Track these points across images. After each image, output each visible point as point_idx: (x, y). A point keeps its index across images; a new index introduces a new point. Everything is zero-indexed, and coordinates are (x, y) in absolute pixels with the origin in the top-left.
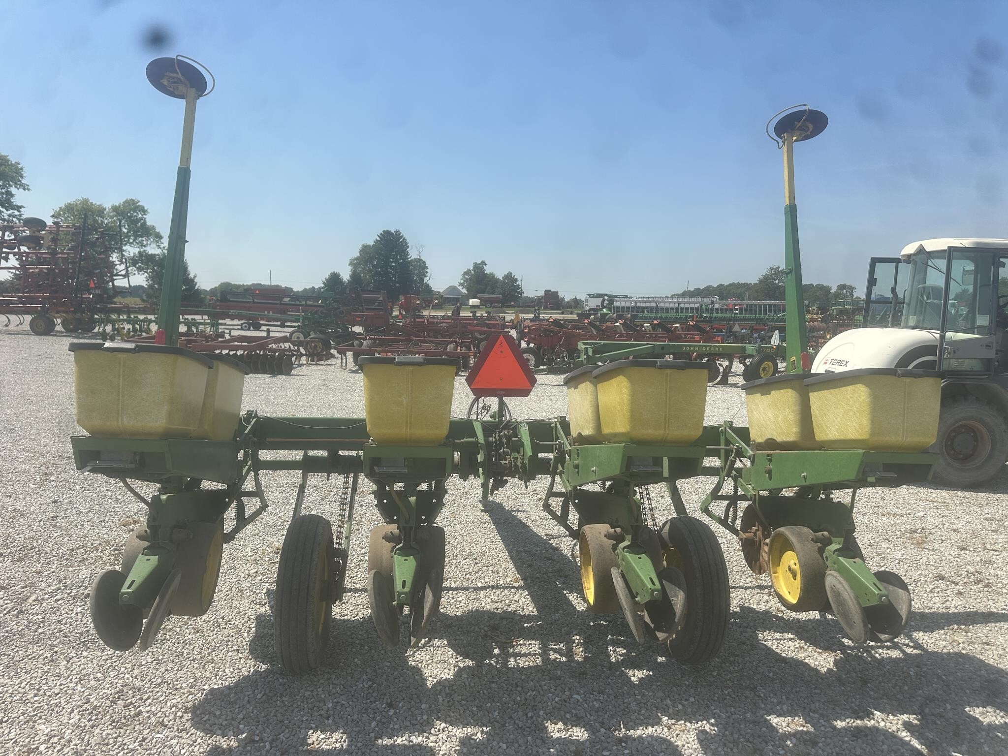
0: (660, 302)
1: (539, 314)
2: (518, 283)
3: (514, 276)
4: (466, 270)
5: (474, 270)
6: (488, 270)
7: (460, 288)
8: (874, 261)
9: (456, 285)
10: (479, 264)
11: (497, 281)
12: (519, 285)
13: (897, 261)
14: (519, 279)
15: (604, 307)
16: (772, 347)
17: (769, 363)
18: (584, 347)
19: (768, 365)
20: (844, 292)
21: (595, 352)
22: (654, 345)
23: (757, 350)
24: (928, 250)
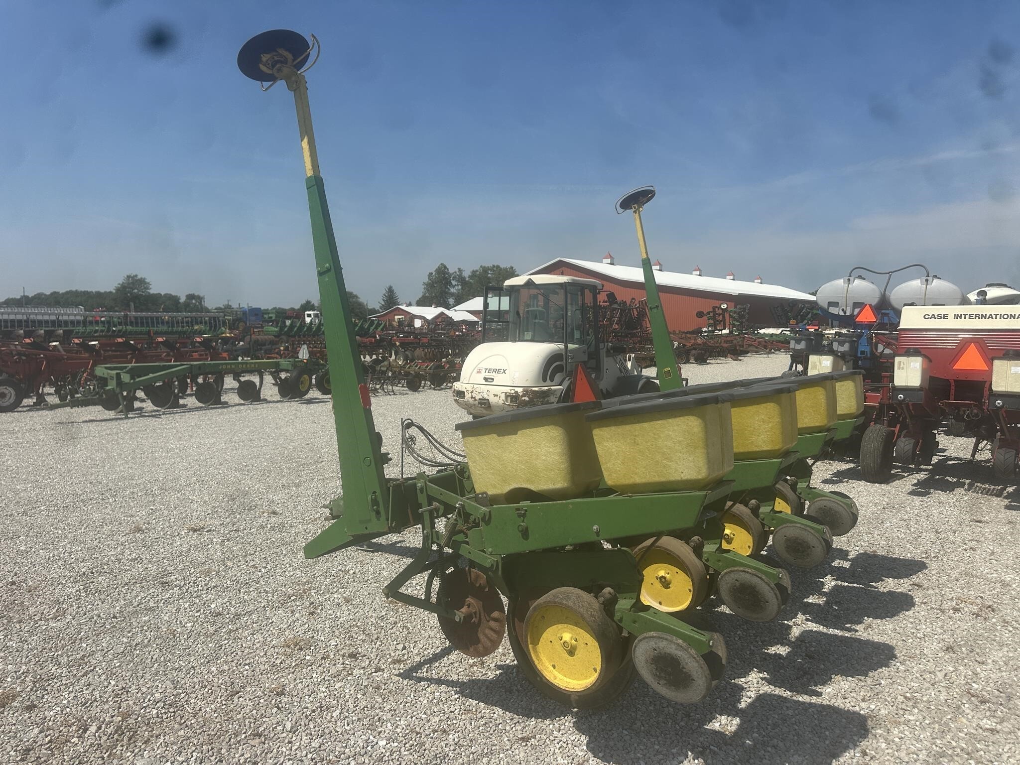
0: (36, 314)
16: (302, 361)
17: (306, 376)
18: (115, 372)
19: (305, 379)
20: (194, 301)
21: (132, 378)
22: (191, 365)
23: (292, 365)
24: (537, 283)
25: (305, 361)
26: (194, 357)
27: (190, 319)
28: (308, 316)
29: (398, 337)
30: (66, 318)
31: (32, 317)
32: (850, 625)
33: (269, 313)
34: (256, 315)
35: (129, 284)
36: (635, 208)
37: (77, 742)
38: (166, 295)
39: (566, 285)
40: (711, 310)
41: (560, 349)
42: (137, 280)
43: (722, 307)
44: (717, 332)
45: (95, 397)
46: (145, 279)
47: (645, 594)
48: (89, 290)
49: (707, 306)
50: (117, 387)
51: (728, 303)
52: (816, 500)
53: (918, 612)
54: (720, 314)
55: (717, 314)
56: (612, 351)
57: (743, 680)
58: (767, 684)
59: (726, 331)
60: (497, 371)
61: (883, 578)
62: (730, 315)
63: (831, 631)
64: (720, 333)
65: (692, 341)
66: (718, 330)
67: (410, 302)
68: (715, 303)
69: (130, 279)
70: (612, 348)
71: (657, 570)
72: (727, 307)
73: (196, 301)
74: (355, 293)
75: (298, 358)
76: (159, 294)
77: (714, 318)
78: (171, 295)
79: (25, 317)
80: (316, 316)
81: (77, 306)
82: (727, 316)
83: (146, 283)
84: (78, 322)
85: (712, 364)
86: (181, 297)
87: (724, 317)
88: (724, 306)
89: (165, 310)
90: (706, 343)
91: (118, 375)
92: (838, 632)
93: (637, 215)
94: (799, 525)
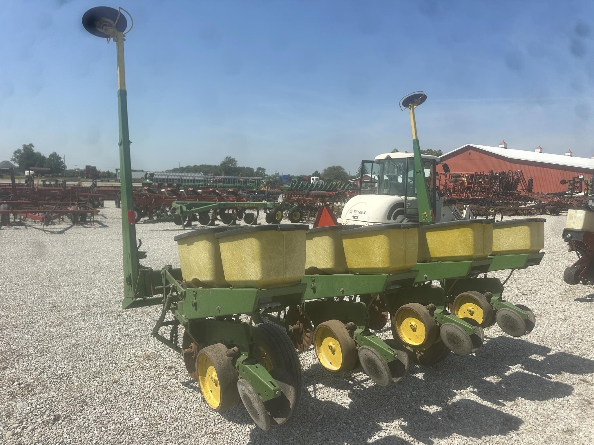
0: (184, 176)
1: (96, 182)
2: (61, 160)
3: (58, 155)
4: (16, 150)
5: (24, 150)
6: (36, 150)
7: (12, 162)
8: (364, 162)
9: (9, 160)
10: (27, 146)
11: (44, 158)
12: (62, 162)
13: (372, 162)
14: (62, 157)
15: (146, 178)
16: (279, 203)
17: (280, 212)
18: (179, 205)
19: (279, 213)
20: (261, 171)
21: (188, 208)
22: (220, 203)
23: (273, 205)
24: (392, 158)
25: (281, 203)
26: (230, 199)
27: (254, 180)
28: (312, 180)
29: (349, 192)
30: (185, 178)
31: (170, 177)
32: (502, 401)
33: (294, 178)
34: (287, 179)
35: (227, 161)
36: (410, 106)
37: (5, 389)
38: (247, 168)
39: (408, 159)
40: (572, 179)
41: (402, 200)
42: (231, 159)
43: (580, 177)
44: (574, 194)
45: (168, 218)
46: (235, 159)
47: (324, 356)
48: (211, 165)
49: (569, 176)
50: (180, 213)
51: (583, 174)
52: (500, 309)
53: (571, 400)
54: (578, 182)
55: (576, 182)
56: (447, 203)
57: (385, 424)
58: (401, 430)
59: (582, 194)
60: (360, 212)
61: (562, 372)
62: (585, 183)
63: (485, 403)
64: (577, 195)
65: (550, 200)
66: (575, 193)
67: (374, 172)
68: (575, 174)
69: (228, 159)
70: (448, 200)
71: (329, 342)
72: (583, 178)
73: (262, 171)
74: (342, 167)
75: (277, 201)
76: (244, 167)
77: (573, 185)
78: (250, 168)
79: (166, 177)
80: (317, 179)
81: (200, 172)
82: (583, 183)
83: (235, 161)
84: (191, 180)
85: (563, 215)
86: (255, 169)
87: (581, 184)
88: (581, 177)
89: (241, 176)
90: (560, 201)
91: (181, 207)
92: (489, 404)
93: (411, 111)
94: (454, 324)
